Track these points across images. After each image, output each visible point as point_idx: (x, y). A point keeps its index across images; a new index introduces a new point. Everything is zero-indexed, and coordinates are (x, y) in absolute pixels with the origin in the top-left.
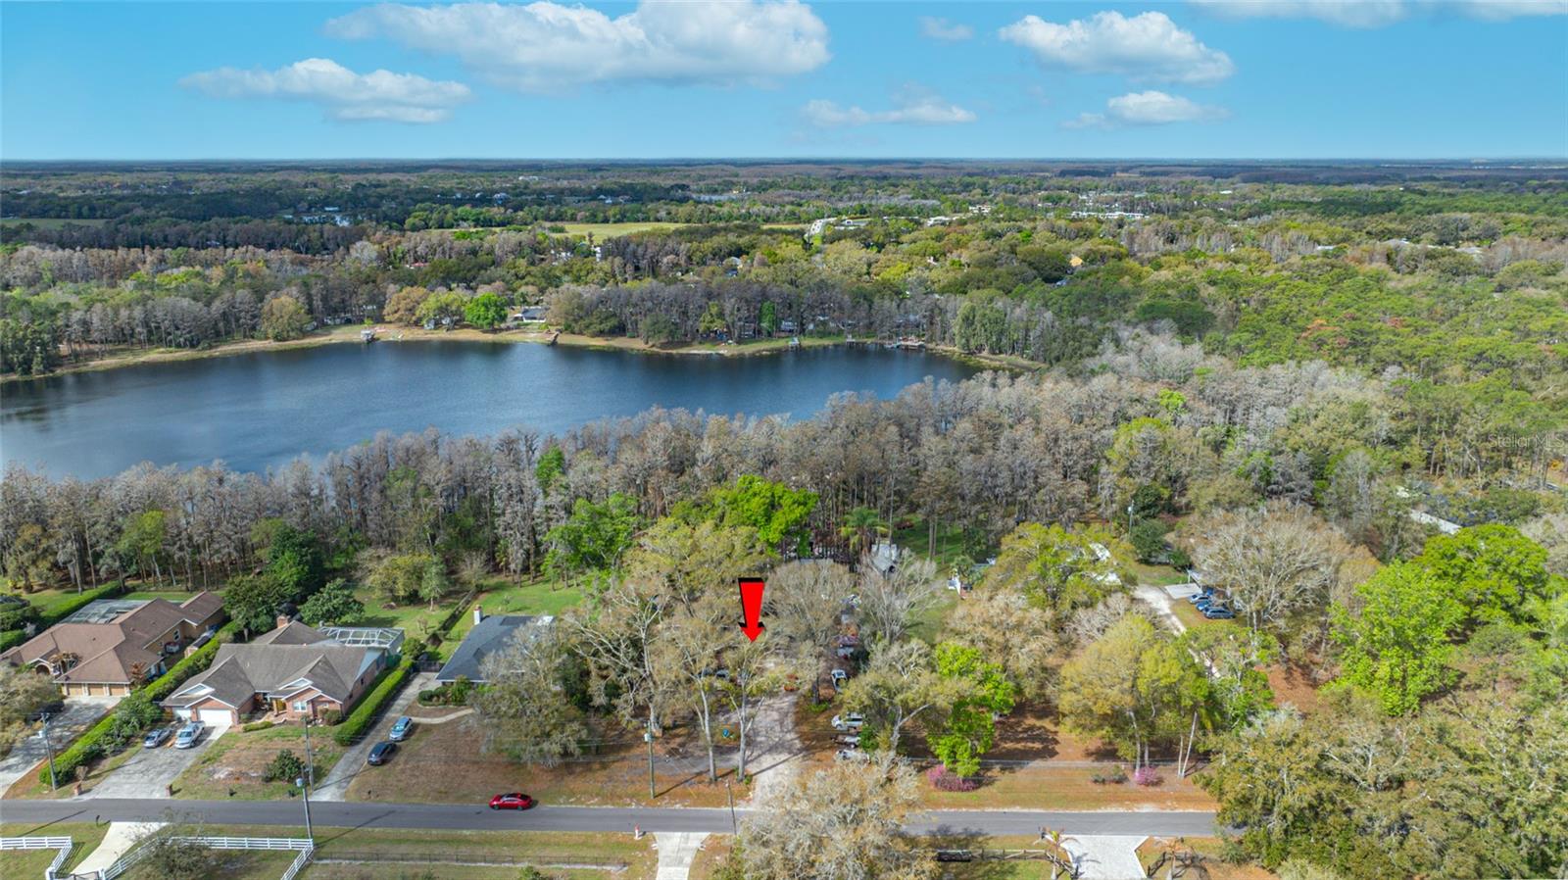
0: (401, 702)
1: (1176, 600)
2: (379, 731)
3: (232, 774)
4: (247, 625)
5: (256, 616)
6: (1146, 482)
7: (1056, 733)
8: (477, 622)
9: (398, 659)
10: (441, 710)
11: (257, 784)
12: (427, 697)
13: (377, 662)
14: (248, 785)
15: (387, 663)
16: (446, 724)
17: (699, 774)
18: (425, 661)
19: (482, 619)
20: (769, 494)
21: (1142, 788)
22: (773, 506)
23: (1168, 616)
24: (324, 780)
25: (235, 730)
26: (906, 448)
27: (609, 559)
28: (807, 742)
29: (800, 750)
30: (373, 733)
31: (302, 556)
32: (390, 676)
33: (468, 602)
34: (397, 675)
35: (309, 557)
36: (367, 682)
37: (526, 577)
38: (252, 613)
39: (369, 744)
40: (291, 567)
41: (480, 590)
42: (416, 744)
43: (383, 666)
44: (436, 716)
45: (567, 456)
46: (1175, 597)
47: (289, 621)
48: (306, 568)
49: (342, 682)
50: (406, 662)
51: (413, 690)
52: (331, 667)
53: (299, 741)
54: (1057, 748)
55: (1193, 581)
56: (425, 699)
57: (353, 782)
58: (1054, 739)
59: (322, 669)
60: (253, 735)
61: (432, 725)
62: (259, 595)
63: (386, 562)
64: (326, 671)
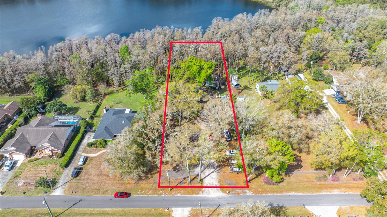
0: (82, 147)
1: (328, 96)
2: (75, 160)
3: (24, 183)
4: (29, 114)
5: (31, 111)
6: (315, 51)
7: (300, 157)
8: (105, 112)
9: (79, 128)
10: (95, 150)
11: (33, 188)
12: (91, 145)
13: (73, 131)
14: (30, 189)
15: (76, 130)
16: (97, 157)
17: (184, 179)
18: (89, 127)
19: (107, 111)
20: (199, 64)
21: (332, 182)
22: (201, 68)
23: (327, 103)
24: (57, 184)
25: (26, 161)
26: (241, 42)
27: (147, 90)
28: (219, 163)
29: (217, 167)
30: (73, 161)
31: (45, 86)
32: (77, 137)
33: (102, 100)
34: (80, 135)
35: (47, 86)
36: (70, 139)
37: (120, 88)
38: (30, 110)
39: (72, 167)
40: (41, 91)
41: (106, 95)
42: (88, 166)
43: (75, 131)
44: (94, 153)
45: (130, 47)
46: (327, 95)
47: (41, 116)
48: (47, 90)
49: (60, 142)
50: (82, 130)
51: (86, 141)
52: (56, 136)
53: (48, 167)
54: (302, 164)
55: (332, 88)
56: (90, 146)
57: (67, 185)
58: (300, 160)
59: (52, 137)
60: (32, 164)
61: (93, 157)
62: (31, 104)
63: (72, 89)
64: (54, 138)
